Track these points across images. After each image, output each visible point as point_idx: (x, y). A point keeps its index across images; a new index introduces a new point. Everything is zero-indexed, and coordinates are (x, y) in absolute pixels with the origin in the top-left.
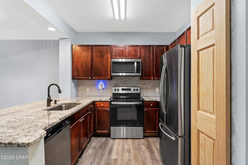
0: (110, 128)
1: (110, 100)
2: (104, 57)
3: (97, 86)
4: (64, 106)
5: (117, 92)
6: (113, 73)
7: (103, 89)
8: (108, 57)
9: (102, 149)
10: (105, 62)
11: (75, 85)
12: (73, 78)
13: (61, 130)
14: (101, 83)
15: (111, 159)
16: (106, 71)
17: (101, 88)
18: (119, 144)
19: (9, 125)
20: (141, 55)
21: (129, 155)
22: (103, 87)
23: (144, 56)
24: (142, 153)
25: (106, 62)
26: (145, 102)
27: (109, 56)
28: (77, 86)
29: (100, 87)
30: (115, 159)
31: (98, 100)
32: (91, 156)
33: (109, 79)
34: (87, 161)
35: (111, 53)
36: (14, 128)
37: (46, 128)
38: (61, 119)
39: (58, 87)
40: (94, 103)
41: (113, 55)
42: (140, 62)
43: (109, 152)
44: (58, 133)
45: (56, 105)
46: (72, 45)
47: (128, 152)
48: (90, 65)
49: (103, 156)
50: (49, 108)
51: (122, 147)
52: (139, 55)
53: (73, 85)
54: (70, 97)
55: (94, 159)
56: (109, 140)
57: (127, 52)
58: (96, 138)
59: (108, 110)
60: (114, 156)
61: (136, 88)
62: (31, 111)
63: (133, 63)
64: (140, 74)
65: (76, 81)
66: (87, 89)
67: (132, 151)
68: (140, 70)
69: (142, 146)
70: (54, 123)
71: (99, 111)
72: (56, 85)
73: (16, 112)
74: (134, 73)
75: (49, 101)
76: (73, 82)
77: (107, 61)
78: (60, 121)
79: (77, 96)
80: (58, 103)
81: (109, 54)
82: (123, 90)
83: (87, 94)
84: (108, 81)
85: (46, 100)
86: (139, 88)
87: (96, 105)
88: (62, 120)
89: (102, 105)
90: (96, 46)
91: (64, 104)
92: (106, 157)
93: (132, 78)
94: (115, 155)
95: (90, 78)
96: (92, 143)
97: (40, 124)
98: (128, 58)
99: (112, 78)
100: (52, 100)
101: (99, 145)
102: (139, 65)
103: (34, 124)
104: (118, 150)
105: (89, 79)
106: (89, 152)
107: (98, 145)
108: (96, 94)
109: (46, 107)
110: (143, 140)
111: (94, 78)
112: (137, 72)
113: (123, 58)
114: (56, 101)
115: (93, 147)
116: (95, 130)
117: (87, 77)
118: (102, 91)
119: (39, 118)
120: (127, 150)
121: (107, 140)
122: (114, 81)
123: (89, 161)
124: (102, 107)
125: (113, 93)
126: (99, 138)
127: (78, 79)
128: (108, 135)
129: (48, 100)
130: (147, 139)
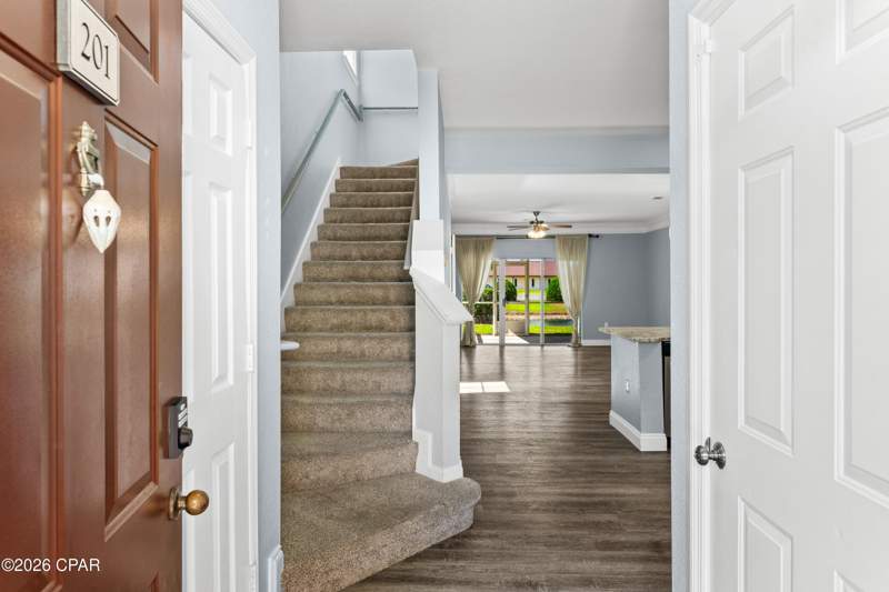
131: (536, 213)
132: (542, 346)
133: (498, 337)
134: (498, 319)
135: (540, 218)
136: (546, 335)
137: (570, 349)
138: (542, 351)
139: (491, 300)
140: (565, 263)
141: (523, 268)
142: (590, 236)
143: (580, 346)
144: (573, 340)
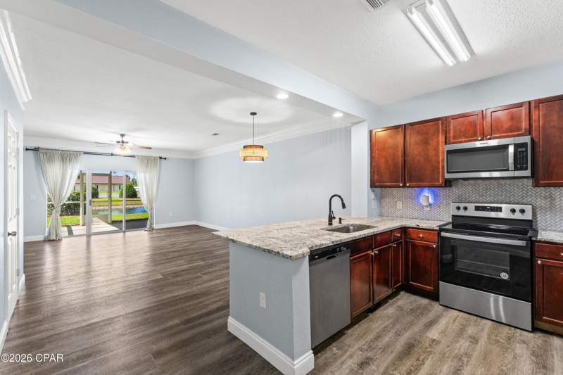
0: (438, 283)
1: (438, 228)
2: (428, 144)
3: (418, 198)
4: (351, 228)
5: (462, 213)
6: (448, 172)
7: (430, 205)
8: (438, 142)
9: (414, 314)
10: (431, 153)
11: (376, 196)
12: (373, 185)
13: (333, 257)
14: (426, 193)
15: (426, 337)
16: (433, 171)
17: (425, 204)
18: (455, 320)
19: (283, 238)
20: (530, 125)
21: (469, 345)
22: (431, 201)
23: (544, 128)
24: (510, 357)
25: (434, 153)
26: (540, 241)
27: (441, 138)
28: (380, 199)
29: (423, 201)
30: (434, 340)
31: (414, 225)
32: (389, 317)
33: (440, 186)
34: (381, 322)
35: (446, 133)
36: (286, 242)
37: (312, 247)
38: (333, 242)
39: (342, 200)
40: (404, 230)
41: (450, 137)
42: (526, 143)
43: (425, 325)
44: (328, 258)
45: (340, 226)
46: (371, 131)
47: (470, 340)
48: (400, 160)
49: (411, 325)
50: (330, 227)
51: (460, 327)
52: (524, 125)
53: (372, 196)
54: (366, 216)
55: (394, 324)
56: (436, 306)
57: (489, 125)
58: (409, 294)
59: (435, 246)
60: (433, 334)
61: (517, 207)
62: (308, 229)
63: (505, 147)
64: (528, 173)
65: (378, 190)
66: (398, 205)
67: (484, 344)
68: (527, 164)
69: (518, 345)
70: (323, 245)
71: (414, 245)
72: (340, 197)
73: (294, 227)
74: (508, 170)
75: (331, 218)
76: (373, 191)
77: (436, 149)
78: (332, 244)
79: (381, 215)
80: (344, 223)
81: (440, 135)
82: (477, 209)
83: (399, 213)
84: (441, 189)
85: (328, 217)
86: (528, 208)
87: (410, 234)
88: (335, 243)
89: (421, 235)
90: (412, 124)
91: (352, 225)
92: (416, 329)
93: (508, 182)
94: (437, 334)
95: (401, 185)
96: (398, 299)
97: (308, 242)
98: (489, 137)
99: (448, 183)
100: (334, 218)
101: (411, 307)
102: (523, 152)
103: (303, 241)
104: (447, 328)
105: (399, 187)
106: (389, 310)
107: (408, 307)
108: (416, 214)
109: (327, 226)
110: (532, 335)
111: (408, 185)
112: (516, 169)
113: (477, 140)
114: (340, 219)
115: (398, 307)
116: (406, 279)
117: (396, 182)
118: (429, 209)
119: (312, 237)
120: (471, 337)
121: (431, 305)
122: (455, 191)
123: (383, 323)
124: (422, 239)
125: (453, 216)
126: (415, 297)
127: (381, 187)
128: (434, 296)
129: (329, 216)
130: (544, 337)
131: (122, 135)
132: (124, 232)
133: (85, 227)
134: (85, 214)
135: (125, 139)
136: (127, 221)
137: (146, 232)
138: (124, 237)
139: (78, 200)
140: (143, 174)
141: (107, 177)
142: (161, 158)
143: (153, 229)
144: (148, 226)
